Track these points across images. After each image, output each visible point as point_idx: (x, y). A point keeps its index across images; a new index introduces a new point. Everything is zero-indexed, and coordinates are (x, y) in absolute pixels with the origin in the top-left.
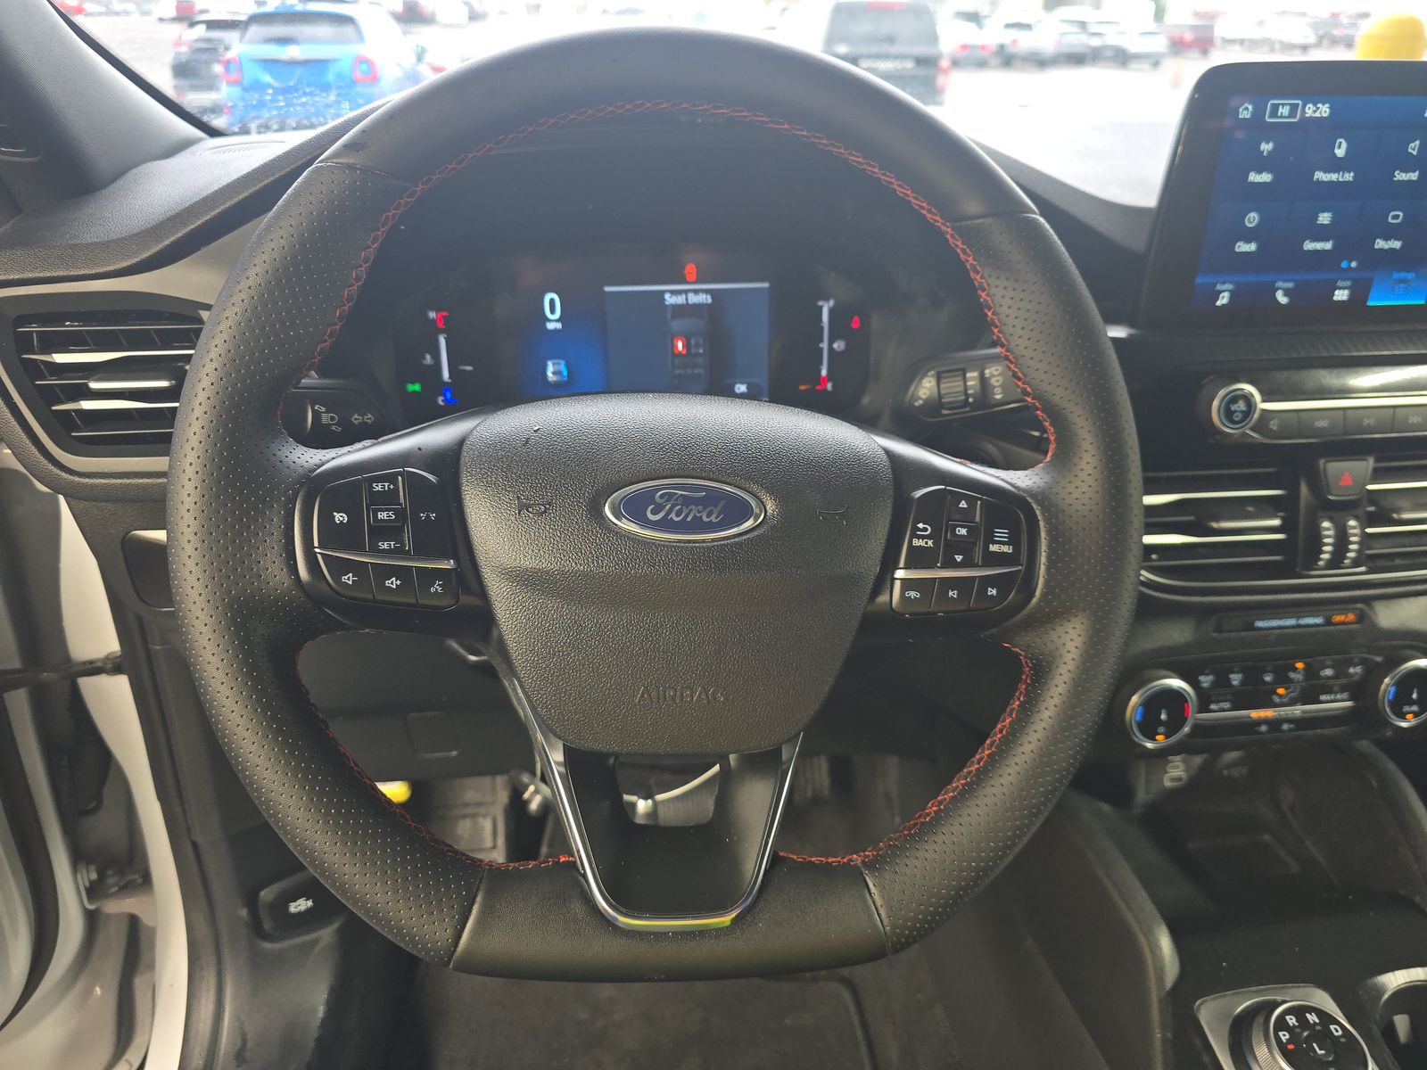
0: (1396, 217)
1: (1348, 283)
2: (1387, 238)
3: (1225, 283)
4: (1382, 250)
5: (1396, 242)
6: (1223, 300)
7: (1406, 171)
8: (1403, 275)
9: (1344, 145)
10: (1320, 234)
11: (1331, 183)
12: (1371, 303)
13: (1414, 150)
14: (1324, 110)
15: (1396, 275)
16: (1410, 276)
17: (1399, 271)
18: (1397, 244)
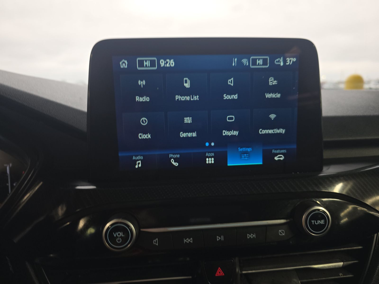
0: (231, 118)
1: (213, 154)
2: (229, 130)
3: (138, 156)
4: (227, 136)
5: (235, 132)
6: (139, 165)
7: (231, 94)
8: (244, 149)
9: (189, 81)
10: (188, 128)
11: (186, 101)
12: (228, 165)
13: (231, 82)
14: (171, 63)
15: (240, 150)
16: (249, 150)
17: (241, 147)
18: (236, 133)
